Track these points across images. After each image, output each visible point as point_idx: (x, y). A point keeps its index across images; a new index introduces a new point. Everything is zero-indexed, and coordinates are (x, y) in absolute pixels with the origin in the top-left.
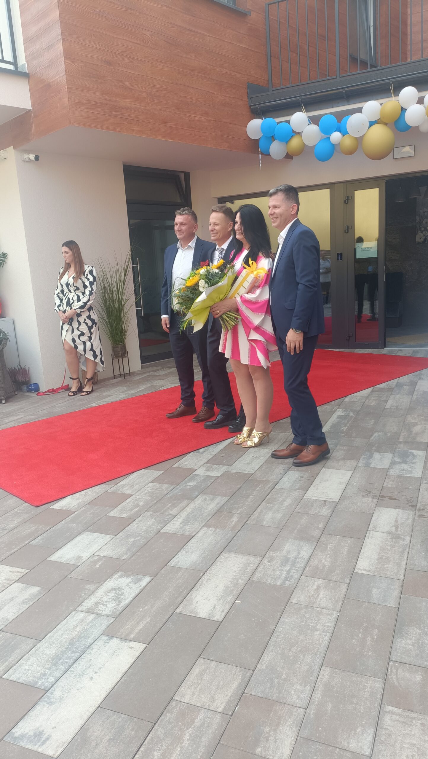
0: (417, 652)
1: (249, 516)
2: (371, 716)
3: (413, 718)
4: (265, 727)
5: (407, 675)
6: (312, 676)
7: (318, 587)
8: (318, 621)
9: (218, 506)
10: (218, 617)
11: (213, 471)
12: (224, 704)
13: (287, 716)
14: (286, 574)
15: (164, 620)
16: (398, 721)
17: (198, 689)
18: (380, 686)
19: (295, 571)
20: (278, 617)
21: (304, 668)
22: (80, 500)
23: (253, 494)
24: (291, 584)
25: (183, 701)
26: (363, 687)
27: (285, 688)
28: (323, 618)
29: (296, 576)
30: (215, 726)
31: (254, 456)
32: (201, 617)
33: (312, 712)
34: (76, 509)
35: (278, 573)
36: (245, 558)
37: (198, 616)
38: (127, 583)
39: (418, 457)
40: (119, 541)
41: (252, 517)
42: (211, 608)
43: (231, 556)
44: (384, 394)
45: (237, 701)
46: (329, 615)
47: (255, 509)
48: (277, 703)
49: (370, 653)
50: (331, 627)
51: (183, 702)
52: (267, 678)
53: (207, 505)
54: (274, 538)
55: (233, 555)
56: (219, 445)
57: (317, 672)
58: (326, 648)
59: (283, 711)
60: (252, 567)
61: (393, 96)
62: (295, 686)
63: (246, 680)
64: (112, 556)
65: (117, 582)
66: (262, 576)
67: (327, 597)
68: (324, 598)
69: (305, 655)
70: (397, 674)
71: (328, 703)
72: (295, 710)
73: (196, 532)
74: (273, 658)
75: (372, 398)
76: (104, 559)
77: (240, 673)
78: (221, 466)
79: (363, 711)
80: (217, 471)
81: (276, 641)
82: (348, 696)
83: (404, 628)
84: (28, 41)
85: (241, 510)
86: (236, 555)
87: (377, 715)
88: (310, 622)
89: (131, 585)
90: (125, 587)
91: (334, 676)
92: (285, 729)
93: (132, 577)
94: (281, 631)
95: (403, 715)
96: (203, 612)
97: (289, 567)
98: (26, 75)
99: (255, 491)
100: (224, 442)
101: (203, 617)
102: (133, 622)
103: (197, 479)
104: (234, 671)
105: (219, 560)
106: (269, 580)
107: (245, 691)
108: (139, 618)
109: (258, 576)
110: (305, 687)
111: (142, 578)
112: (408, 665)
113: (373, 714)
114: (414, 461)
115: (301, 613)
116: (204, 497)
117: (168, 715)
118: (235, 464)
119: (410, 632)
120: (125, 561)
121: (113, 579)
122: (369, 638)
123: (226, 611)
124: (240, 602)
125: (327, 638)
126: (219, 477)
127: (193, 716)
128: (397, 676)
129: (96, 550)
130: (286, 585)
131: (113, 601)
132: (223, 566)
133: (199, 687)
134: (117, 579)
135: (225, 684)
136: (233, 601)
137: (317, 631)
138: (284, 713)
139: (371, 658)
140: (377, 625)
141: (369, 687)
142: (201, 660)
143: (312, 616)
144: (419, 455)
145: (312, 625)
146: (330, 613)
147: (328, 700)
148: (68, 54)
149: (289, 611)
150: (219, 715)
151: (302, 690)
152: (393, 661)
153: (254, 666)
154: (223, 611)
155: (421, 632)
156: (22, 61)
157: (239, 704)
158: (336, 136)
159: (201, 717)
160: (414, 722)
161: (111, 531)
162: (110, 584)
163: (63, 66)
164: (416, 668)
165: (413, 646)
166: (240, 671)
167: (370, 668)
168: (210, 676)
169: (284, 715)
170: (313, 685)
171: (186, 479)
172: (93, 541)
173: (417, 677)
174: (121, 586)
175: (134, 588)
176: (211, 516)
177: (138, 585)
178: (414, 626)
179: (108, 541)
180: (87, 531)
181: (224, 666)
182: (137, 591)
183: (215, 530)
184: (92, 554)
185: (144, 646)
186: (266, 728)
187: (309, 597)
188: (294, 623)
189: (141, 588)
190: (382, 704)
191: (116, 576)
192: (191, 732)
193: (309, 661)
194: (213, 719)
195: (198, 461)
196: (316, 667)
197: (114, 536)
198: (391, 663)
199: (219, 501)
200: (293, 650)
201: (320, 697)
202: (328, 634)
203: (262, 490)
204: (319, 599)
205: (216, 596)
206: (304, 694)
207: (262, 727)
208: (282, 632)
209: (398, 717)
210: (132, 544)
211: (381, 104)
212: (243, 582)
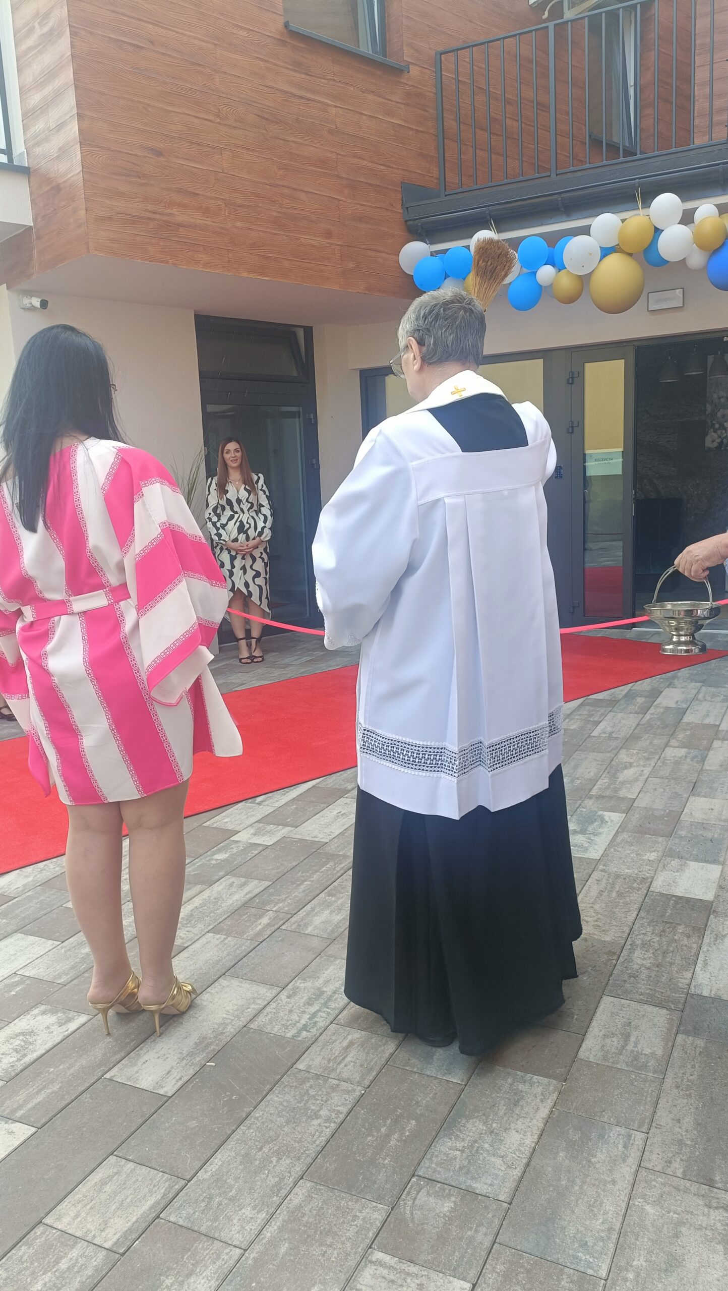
0: (463, 1162)
1: (290, 916)
2: (344, 1267)
3: (408, 1274)
4: (167, 1277)
5: (432, 1200)
6: (277, 1195)
7: (351, 1044)
8: (326, 1101)
9: (247, 896)
10: (169, 1089)
11: (264, 835)
12: (117, 1236)
13: (210, 1260)
14: (309, 1019)
15: (82, 1088)
16: (384, 1277)
17: (88, 1207)
18: (380, 1217)
19: (324, 1015)
20: (265, 1093)
21: (270, 1181)
22: (31, 879)
23: (312, 879)
24: (309, 1036)
25: (55, 1227)
26: (351, 1218)
27: (226, 1212)
28: (336, 1098)
29: (322, 1024)
30: (89, 1272)
31: (340, 812)
32: (141, 1087)
33: (252, 1255)
34: (18, 893)
35: (295, 1017)
36: (253, 989)
37: (138, 1086)
38: (48, 1024)
39: (609, 823)
40: (65, 951)
41: (293, 920)
42: (164, 1073)
43: (231, 984)
44: (598, 711)
45: (140, 1231)
46: (348, 1092)
47: (304, 904)
48: (203, 1237)
49: (386, 1161)
50: (342, 1113)
51: (56, 1229)
52: (205, 1195)
53: (230, 895)
54: (315, 956)
55: (235, 982)
56: (293, 790)
57: (288, 1189)
58: (319, 1148)
59: (207, 1252)
60: (259, 1004)
61: (640, 208)
62: (243, 1211)
63: (171, 1196)
64: (44, 977)
65: (32, 1022)
66: (267, 1021)
67: (358, 1061)
68: (352, 1064)
69: (282, 1159)
70: (415, 1199)
71: (284, 1242)
72: (227, 1250)
73: (193, 940)
74: (229, 1161)
75: (577, 717)
76: (28, 982)
77: (165, 1183)
78: (280, 827)
79: (335, 1258)
80: (270, 836)
81: (244, 1133)
82: (321, 1232)
83: (459, 1120)
84: (29, 116)
85: (281, 905)
86: (242, 983)
87: (353, 1268)
88: (313, 1103)
89: (53, 1027)
90: (42, 1031)
91: (312, 1197)
92: (198, 1282)
93: (60, 1015)
94: (260, 1116)
95: (396, 1269)
96: (147, 1079)
97: (318, 1008)
98: (25, 171)
99: (318, 873)
100: (302, 785)
101: (145, 1088)
102: (31, 1090)
103: (232, 848)
104: (158, 1180)
105: (210, 991)
106: (276, 1029)
107: (161, 1215)
108: (44, 1084)
109: (262, 1019)
110: (258, 1213)
111: (75, 1016)
112: (439, 1185)
113: (349, 1263)
114: (601, 830)
115: (305, 1088)
116: (233, 879)
117: (23, 1248)
118: (304, 825)
119: (466, 1129)
120: (61, 986)
121: (29, 1016)
122: (396, 1136)
123: (185, 1079)
124: (214, 1064)
125: (328, 1132)
126: (267, 847)
127: (62, 1252)
128: (413, 1203)
129: (21, 966)
130: (299, 1039)
131: (15, 1054)
132: (211, 1002)
133: (91, 1204)
134: (36, 1016)
135: (134, 1201)
136: (203, 1063)
137: (317, 1118)
138: (207, 1254)
139: (384, 1170)
140: (419, 1113)
141: (361, 1217)
142: (112, 1159)
143: (320, 1093)
144: (612, 821)
145: (313, 1108)
146: (350, 1089)
147: (287, 1236)
148: (85, 139)
149: (286, 1083)
150: (104, 1252)
151: (251, 1218)
152: (417, 1176)
153: (192, 1173)
154: (180, 1079)
155: (485, 1128)
156: (19, 148)
157: (143, 1235)
158: (546, 273)
159: (73, 1255)
160: (409, 1281)
161: (58, 934)
162: (21, 1024)
163: (79, 156)
164: (450, 1190)
165: (462, 1151)
166: (167, 1181)
167: (376, 1186)
168: (115, 1187)
169: (207, 1257)
170: (273, 1209)
171: (215, 848)
172: (22, 950)
173: (445, 1205)
174: (36, 1029)
175: (55, 1033)
176: (229, 914)
177: (64, 1028)
178: (477, 1117)
179: (47, 950)
180: (20, 933)
181: (144, 1170)
182: (57, 1039)
183: (225, 939)
184: (13, 972)
185: (34, 1130)
186: (168, 1279)
187: (329, 1061)
188: (285, 1104)
189: (67, 1033)
190: (370, 1247)
191: (36, 1011)
192: (47, 1280)
193: (282, 1169)
194: (92, 1258)
195: (247, 818)
196: (290, 1181)
197: (59, 943)
198: (414, 1179)
199: (255, 887)
200: (266, 1150)
201: (275, 1231)
202: (332, 1125)
203: (329, 873)
204: (342, 1065)
205: (180, 1053)
206: (252, 1225)
207: (162, 1277)
208: (260, 1119)
209: (385, 1272)
210: (83, 957)
211: (623, 221)
212: (232, 1030)
